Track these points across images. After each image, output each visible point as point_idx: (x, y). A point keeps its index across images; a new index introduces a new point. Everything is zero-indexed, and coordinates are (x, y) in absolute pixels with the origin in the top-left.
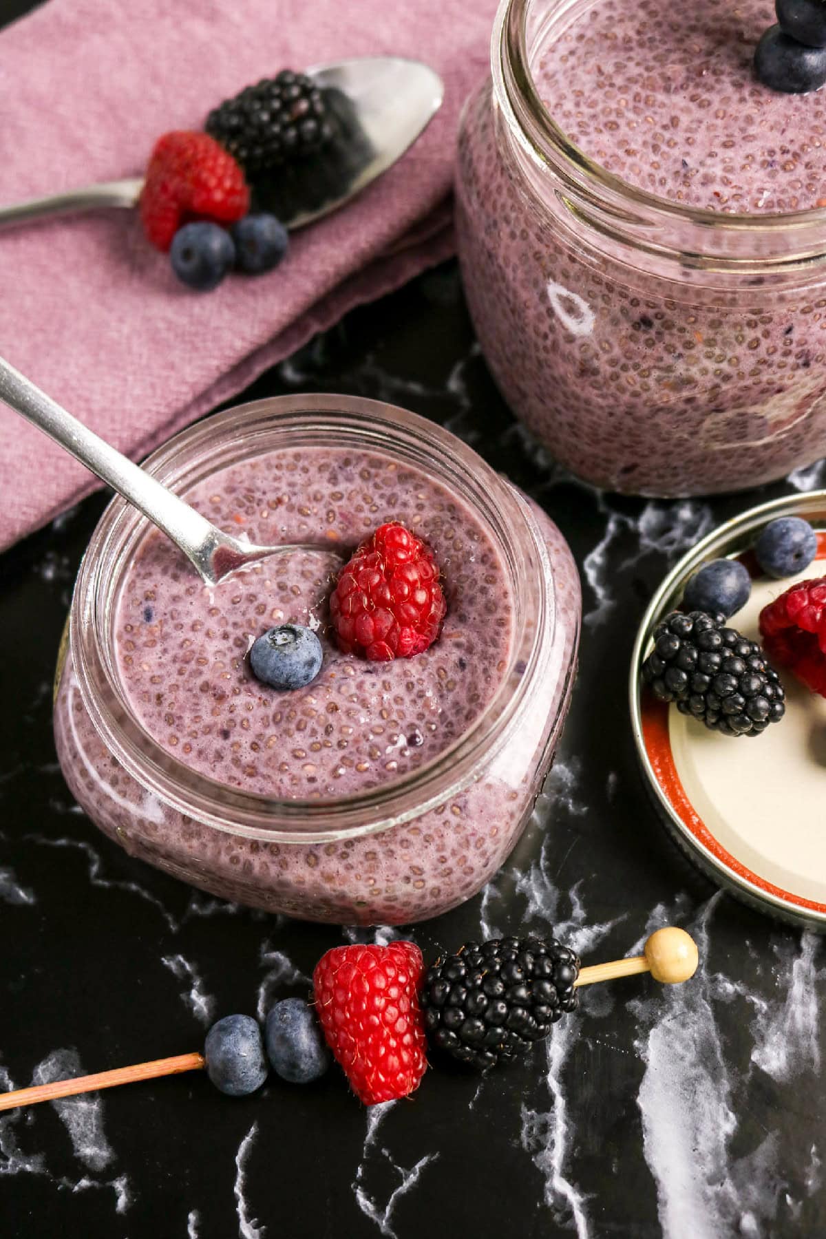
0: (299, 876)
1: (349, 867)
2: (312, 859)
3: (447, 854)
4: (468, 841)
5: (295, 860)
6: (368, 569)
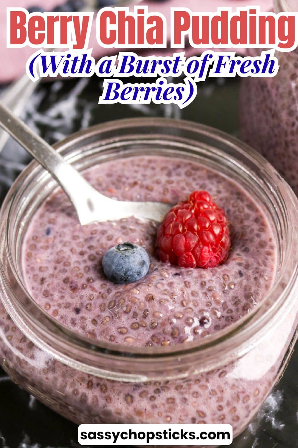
0: (118, 409)
1: (154, 407)
2: (129, 399)
3: (223, 404)
4: (238, 396)
5: (116, 397)
6: (184, 210)
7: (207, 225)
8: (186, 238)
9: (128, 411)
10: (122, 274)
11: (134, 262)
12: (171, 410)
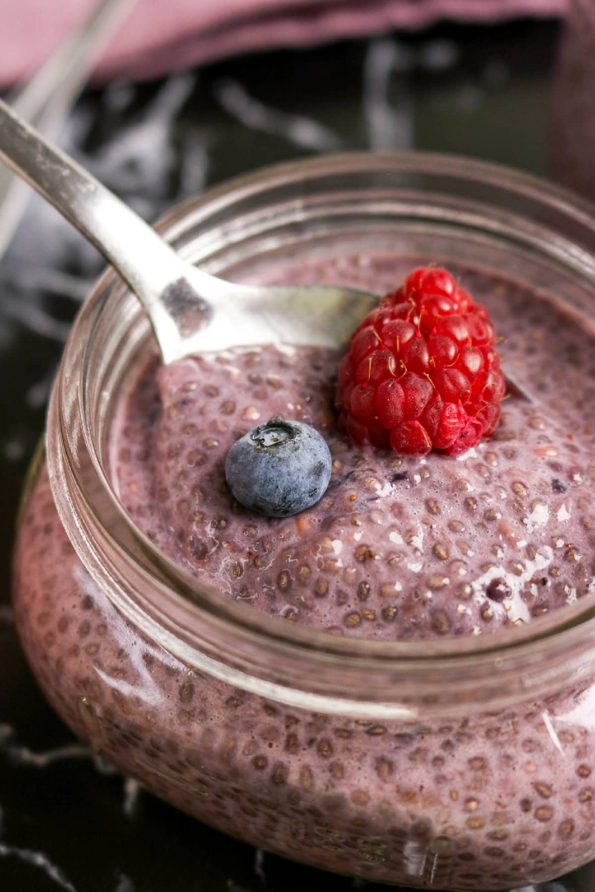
2: (386, 770)
5: (355, 764)
6: (397, 321)
7: (452, 352)
8: (405, 389)
9: (381, 794)
10: (277, 501)
11: (299, 470)
12: (479, 784)
